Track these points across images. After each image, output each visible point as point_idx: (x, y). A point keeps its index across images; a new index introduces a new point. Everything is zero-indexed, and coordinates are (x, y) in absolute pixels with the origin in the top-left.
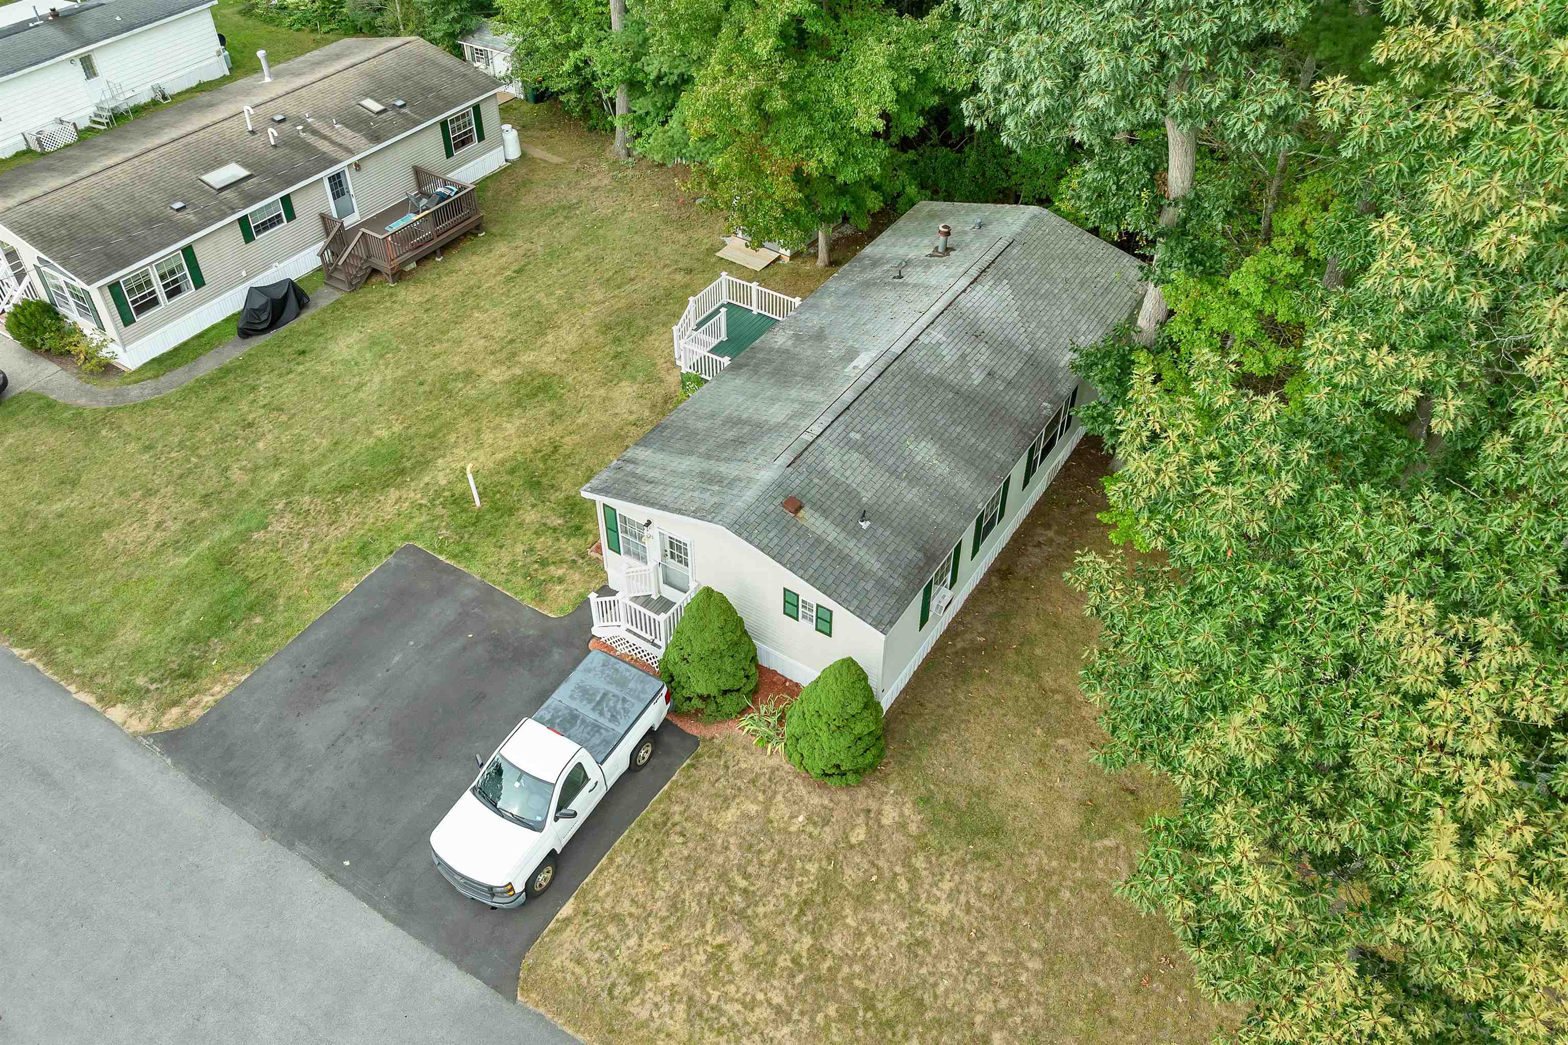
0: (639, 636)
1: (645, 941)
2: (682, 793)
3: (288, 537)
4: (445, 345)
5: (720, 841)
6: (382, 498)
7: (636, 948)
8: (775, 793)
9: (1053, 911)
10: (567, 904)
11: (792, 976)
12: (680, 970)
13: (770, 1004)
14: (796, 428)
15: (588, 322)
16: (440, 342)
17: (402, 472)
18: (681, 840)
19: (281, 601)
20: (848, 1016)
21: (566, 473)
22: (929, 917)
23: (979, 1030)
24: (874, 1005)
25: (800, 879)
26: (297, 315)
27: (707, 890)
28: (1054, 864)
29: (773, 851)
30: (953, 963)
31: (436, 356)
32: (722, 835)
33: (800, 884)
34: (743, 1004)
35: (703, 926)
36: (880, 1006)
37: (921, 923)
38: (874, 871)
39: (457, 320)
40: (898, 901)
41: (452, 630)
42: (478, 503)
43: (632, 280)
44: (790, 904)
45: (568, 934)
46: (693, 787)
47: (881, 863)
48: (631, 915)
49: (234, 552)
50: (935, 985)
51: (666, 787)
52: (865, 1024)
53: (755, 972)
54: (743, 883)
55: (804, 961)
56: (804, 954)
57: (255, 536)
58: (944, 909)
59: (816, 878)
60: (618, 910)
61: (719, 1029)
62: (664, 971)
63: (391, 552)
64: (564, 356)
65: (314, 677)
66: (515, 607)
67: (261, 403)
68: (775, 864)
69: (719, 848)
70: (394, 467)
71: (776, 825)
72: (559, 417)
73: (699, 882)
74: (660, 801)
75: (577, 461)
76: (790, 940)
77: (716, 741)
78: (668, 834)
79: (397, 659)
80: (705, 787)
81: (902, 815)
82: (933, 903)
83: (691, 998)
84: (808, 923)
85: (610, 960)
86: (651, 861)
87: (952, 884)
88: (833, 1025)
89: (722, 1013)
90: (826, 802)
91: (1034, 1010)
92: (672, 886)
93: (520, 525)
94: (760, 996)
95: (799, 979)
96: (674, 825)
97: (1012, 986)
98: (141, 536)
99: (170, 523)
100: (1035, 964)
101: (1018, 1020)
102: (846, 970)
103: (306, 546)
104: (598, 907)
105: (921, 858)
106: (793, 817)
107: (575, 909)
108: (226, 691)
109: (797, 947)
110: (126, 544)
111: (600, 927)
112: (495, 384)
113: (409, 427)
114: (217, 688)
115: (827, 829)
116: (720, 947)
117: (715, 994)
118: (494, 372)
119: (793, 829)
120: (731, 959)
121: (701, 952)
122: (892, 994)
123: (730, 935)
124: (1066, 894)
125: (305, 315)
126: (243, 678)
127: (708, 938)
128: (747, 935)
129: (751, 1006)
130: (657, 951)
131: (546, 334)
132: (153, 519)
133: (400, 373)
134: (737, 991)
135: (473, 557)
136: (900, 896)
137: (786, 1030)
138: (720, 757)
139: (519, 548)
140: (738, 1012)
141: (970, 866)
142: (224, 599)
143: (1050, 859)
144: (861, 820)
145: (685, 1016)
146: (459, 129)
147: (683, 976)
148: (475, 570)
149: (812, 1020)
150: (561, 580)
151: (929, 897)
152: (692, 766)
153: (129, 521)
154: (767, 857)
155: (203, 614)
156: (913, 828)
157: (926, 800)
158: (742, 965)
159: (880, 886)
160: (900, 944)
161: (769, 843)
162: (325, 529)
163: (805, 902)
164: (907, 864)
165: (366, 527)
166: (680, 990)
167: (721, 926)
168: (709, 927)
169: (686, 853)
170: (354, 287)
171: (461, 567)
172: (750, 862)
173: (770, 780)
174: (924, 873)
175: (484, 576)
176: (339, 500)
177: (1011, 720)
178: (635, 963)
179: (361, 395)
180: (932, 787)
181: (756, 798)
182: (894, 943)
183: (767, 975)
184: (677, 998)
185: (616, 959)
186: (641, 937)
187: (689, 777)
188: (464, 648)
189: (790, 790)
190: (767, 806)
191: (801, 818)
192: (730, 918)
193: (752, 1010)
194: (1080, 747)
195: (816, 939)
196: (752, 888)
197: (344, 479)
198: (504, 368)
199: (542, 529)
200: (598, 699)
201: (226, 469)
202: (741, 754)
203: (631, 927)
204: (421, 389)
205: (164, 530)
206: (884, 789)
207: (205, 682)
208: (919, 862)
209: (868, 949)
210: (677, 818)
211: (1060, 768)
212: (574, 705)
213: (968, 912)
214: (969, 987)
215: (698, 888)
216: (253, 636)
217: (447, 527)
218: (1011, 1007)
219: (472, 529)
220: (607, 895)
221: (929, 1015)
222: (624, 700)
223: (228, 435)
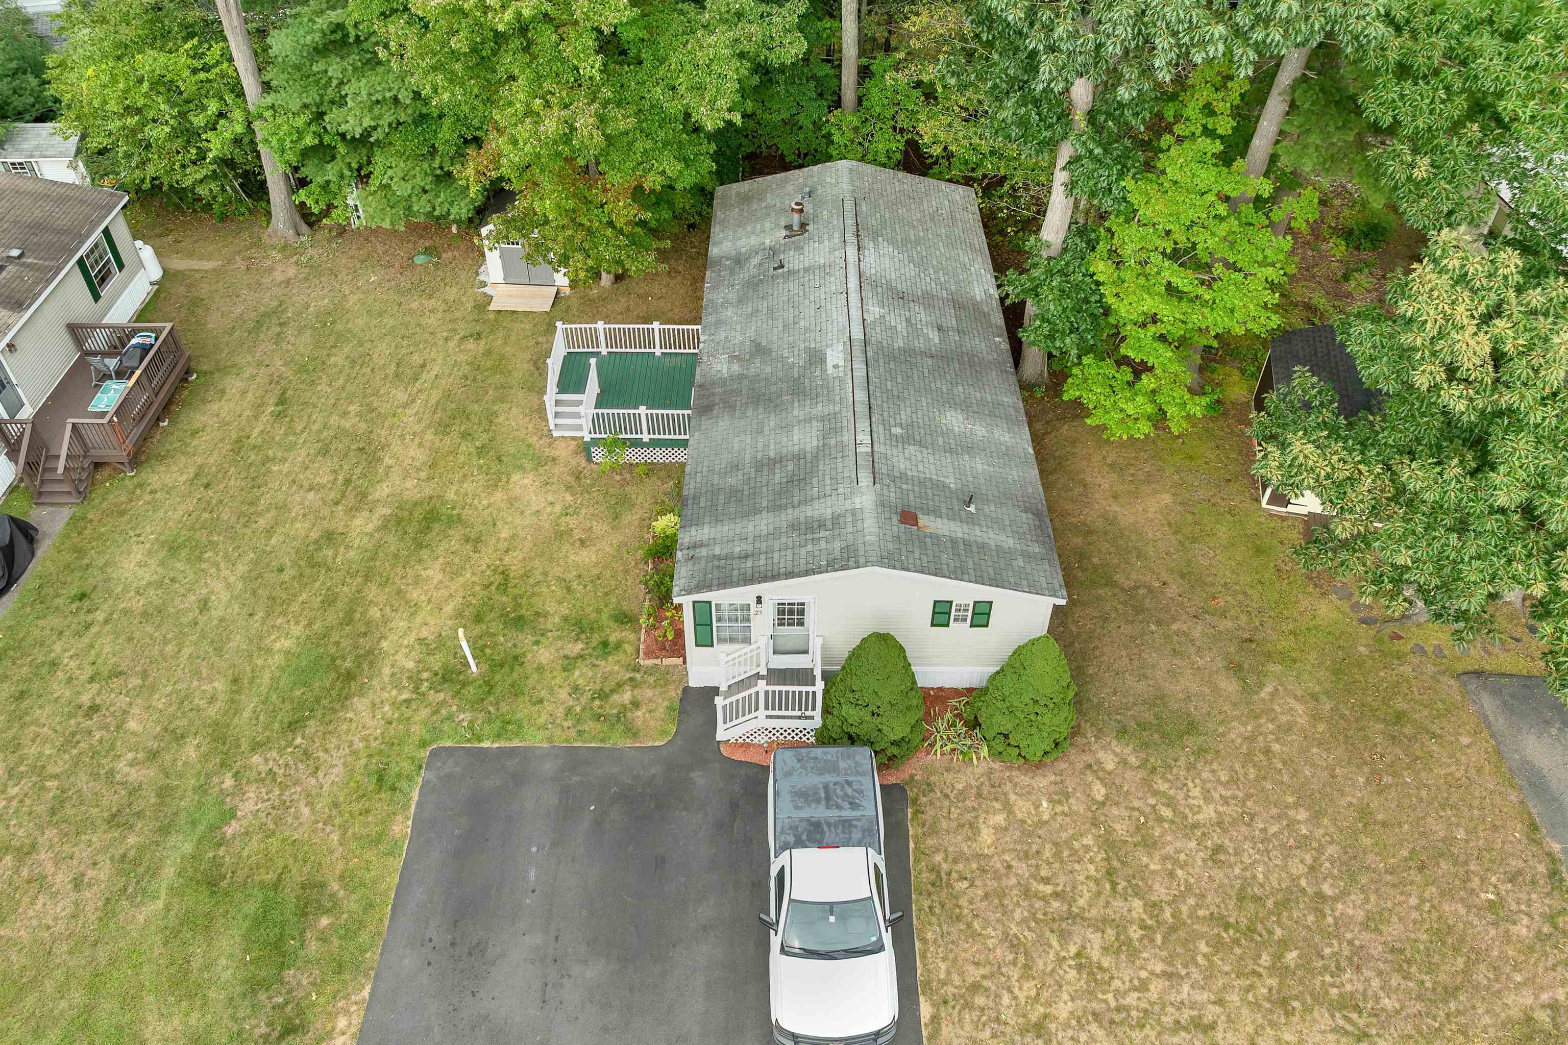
0: (783, 717)
1: (1016, 990)
2: (930, 842)
3: (274, 812)
4: (269, 516)
5: (999, 865)
6: (350, 715)
7: (1014, 1003)
8: (1005, 794)
9: (1280, 766)
10: (922, 1005)
11: (1153, 940)
12: (1065, 996)
13: (1157, 976)
14: (841, 446)
15: (418, 428)
16: (260, 514)
17: (349, 676)
18: (965, 884)
19: (334, 886)
20: (1217, 945)
21: (540, 595)
22: (1204, 825)
23: (1310, 891)
24: (1228, 923)
25: (1088, 856)
26: (33, 554)
27: (1026, 914)
28: (1249, 728)
29: (1047, 846)
30: (1251, 851)
31: (269, 532)
32: (996, 858)
33: (1091, 861)
34: (1136, 989)
35: (1051, 947)
36: (1232, 920)
37: (1203, 834)
38: (1136, 814)
39: (256, 483)
40: (1173, 827)
41: (567, 812)
42: (474, 668)
43: (423, 366)
44: (1097, 882)
45: (946, 1030)
46: (934, 831)
47: (1136, 803)
48: (984, 977)
49: (217, 863)
50: (1254, 877)
51: (912, 845)
52: (1236, 942)
53: (1123, 957)
54: (1049, 889)
55: (1149, 922)
56: (1144, 917)
57: (229, 831)
58: (1208, 813)
59: (1100, 848)
60: (969, 980)
61: (1138, 1023)
62: (1054, 1006)
63: (420, 767)
64: (423, 475)
65: (453, 944)
66: (614, 754)
67: (84, 678)
68: (1057, 855)
69: (1003, 871)
70: (333, 675)
71: (1030, 822)
72: (478, 540)
73: (1013, 911)
74: (918, 861)
75: (540, 577)
76: (1125, 913)
77: (918, 778)
78: (949, 885)
79: (532, 875)
80: (944, 824)
81: (1116, 755)
82: (1198, 812)
83: (1094, 1014)
84: (1125, 888)
85: (1002, 1028)
86: (959, 918)
87: (1198, 789)
88: (1215, 958)
89: (1127, 1009)
90: (1053, 778)
91: (1331, 850)
92: (995, 930)
93: (540, 669)
94: (1144, 974)
95: (1159, 939)
96: (949, 874)
97: (1303, 843)
98: (64, 907)
99: (91, 873)
100: (1302, 815)
101: (1327, 865)
102: (1184, 909)
103: (306, 811)
104: (951, 990)
105: (1160, 781)
106: (1037, 806)
107: (933, 1005)
108: (356, 1020)
109: (1134, 914)
110: (49, 928)
111: (968, 1006)
112: (371, 535)
113: (310, 624)
114: (342, 1023)
115: (1071, 801)
116: (1078, 955)
117: (1110, 997)
118: (357, 522)
119: (1046, 817)
120: (1095, 959)
121: (1068, 970)
122: (1232, 904)
123: (1078, 939)
124: (1276, 747)
125: (44, 549)
126: (366, 993)
127: (1063, 954)
128: (1091, 930)
129: (1143, 987)
130: (1033, 993)
131: (379, 460)
132: (62, 879)
133: (241, 568)
134: (1124, 983)
135: (520, 727)
136: (1172, 822)
137: (1186, 988)
138: (932, 791)
139: (563, 694)
140: (1139, 999)
141: (1199, 765)
142: (261, 920)
143: (1245, 724)
144: (1090, 777)
145: (1103, 1031)
146: (96, 262)
147: (1073, 999)
148: (535, 739)
149: (1197, 965)
150: (636, 704)
151: (1191, 810)
152: (916, 813)
153: (26, 899)
154: (1047, 853)
155: (247, 951)
156: (1132, 760)
157: (1122, 732)
158: (1109, 958)
159: (1151, 823)
160: (1204, 860)
161: (1039, 841)
162: (313, 781)
163: (1108, 873)
164: (1156, 793)
165: (363, 754)
166: (1080, 1013)
167: (1064, 936)
168: (1055, 944)
169: (980, 892)
170: (82, 494)
171: (516, 743)
172: (1038, 867)
173: (992, 786)
174: (1172, 792)
175: (549, 739)
176: (299, 741)
177: (1126, 629)
178: (1025, 1016)
179: (216, 614)
180: (1118, 717)
181: (995, 810)
182: (1200, 863)
183: (1134, 955)
184: (1083, 1021)
185: (1006, 1024)
186: (1010, 990)
187: (924, 825)
188: (598, 824)
189: (1015, 785)
190: (1008, 808)
191: (1045, 804)
192: (1064, 925)
193: (1148, 990)
194: (1190, 624)
195: (1142, 898)
196: (1059, 888)
197: (285, 713)
198: (365, 514)
199: (569, 664)
200: (823, 795)
201: (111, 773)
202: (948, 777)
203: (993, 988)
204: (285, 576)
205: (90, 885)
206: (1084, 740)
207: (318, 1024)
208: (1162, 786)
209: (1186, 881)
210: (945, 866)
211: (1192, 650)
212: (805, 813)
213: (1227, 803)
214: (1276, 862)
215: (1017, 915)
216: (336, 942)
217: (461, 710)
218: (1315, 860)
219: (491, 699)
220: (948, 973)
221: (1270, 903)
222: (849, 783)
223: (73, 734)
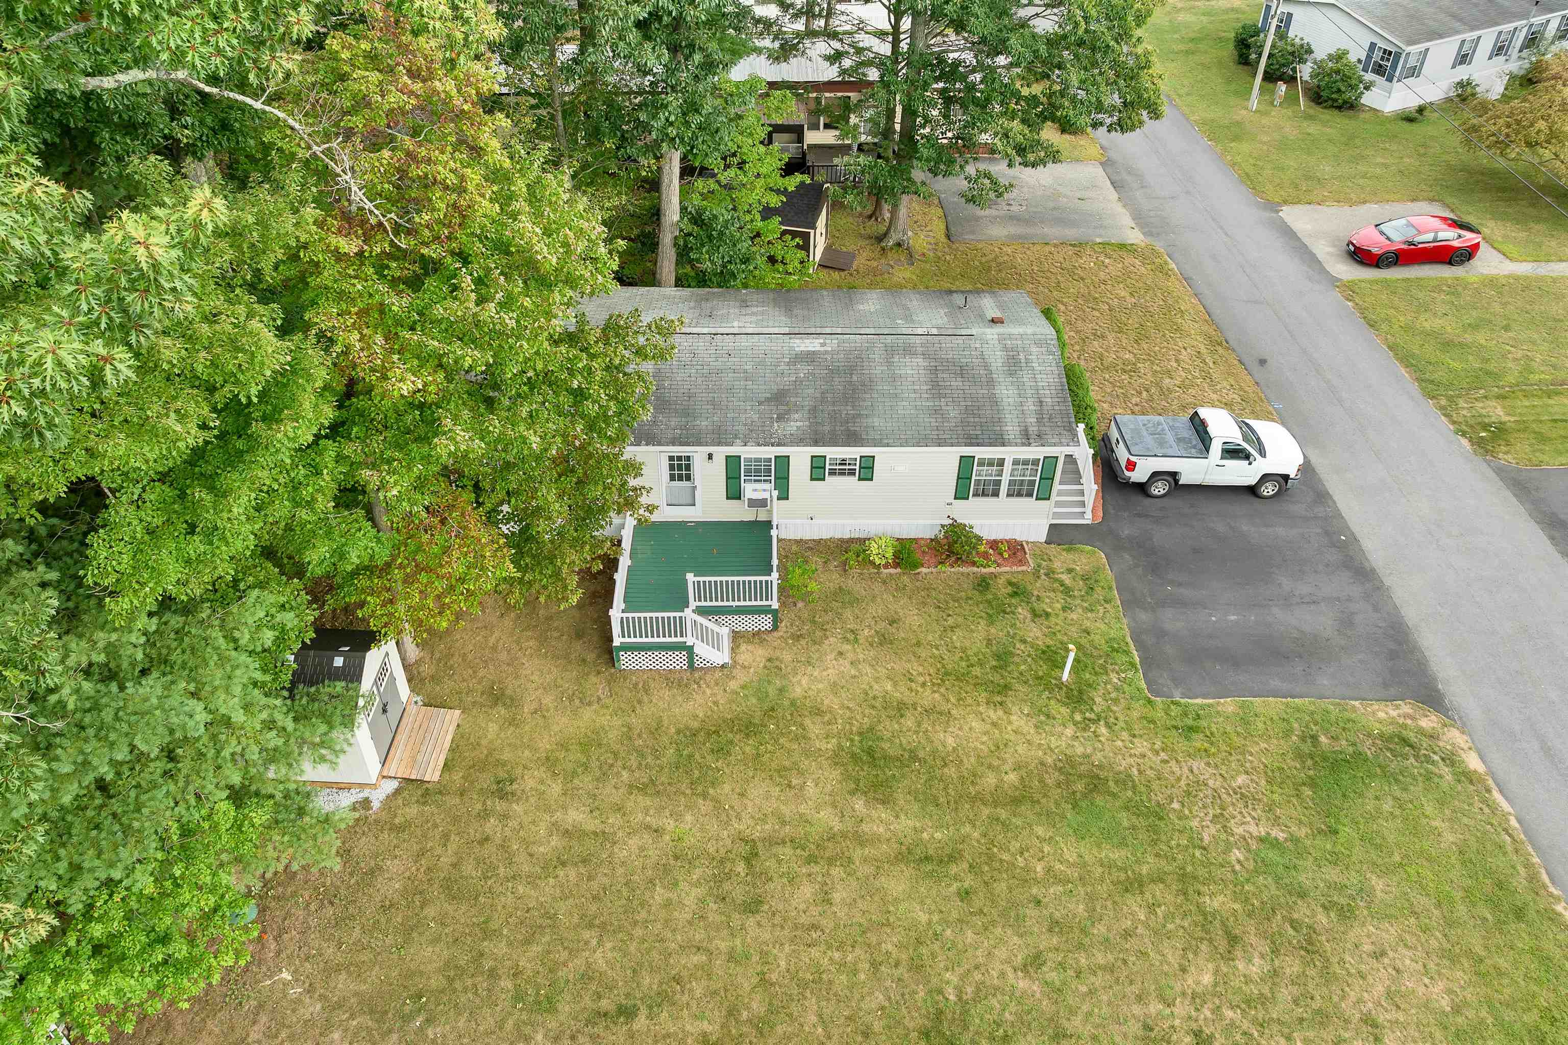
6: (1134, 771)
17: (1094, 781)
41: (1180, 603)
63: (1171, 702)
65: (1301, 658)
66: (1119, 579)
79: (1233, 618)
93: (1050, 633)
108: (1375, 706)
114: (1381, 715)
126: (1357, 703)
135: (1113, 640)
139: (1072, 616)
148: (1121, 629)
150: (1071, 570)
162: (1211, 781)
171: (1129, 639)
175: (1119, 620)
188: (1180, 585)
199: (1040, 615)
207: (1390, 726)
216: (1335, 728)
217: (1108, 682)
